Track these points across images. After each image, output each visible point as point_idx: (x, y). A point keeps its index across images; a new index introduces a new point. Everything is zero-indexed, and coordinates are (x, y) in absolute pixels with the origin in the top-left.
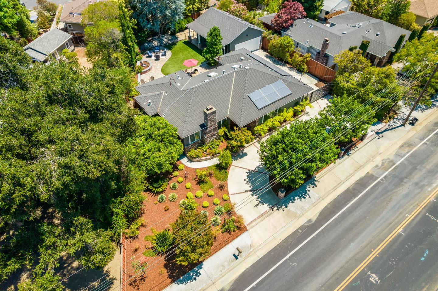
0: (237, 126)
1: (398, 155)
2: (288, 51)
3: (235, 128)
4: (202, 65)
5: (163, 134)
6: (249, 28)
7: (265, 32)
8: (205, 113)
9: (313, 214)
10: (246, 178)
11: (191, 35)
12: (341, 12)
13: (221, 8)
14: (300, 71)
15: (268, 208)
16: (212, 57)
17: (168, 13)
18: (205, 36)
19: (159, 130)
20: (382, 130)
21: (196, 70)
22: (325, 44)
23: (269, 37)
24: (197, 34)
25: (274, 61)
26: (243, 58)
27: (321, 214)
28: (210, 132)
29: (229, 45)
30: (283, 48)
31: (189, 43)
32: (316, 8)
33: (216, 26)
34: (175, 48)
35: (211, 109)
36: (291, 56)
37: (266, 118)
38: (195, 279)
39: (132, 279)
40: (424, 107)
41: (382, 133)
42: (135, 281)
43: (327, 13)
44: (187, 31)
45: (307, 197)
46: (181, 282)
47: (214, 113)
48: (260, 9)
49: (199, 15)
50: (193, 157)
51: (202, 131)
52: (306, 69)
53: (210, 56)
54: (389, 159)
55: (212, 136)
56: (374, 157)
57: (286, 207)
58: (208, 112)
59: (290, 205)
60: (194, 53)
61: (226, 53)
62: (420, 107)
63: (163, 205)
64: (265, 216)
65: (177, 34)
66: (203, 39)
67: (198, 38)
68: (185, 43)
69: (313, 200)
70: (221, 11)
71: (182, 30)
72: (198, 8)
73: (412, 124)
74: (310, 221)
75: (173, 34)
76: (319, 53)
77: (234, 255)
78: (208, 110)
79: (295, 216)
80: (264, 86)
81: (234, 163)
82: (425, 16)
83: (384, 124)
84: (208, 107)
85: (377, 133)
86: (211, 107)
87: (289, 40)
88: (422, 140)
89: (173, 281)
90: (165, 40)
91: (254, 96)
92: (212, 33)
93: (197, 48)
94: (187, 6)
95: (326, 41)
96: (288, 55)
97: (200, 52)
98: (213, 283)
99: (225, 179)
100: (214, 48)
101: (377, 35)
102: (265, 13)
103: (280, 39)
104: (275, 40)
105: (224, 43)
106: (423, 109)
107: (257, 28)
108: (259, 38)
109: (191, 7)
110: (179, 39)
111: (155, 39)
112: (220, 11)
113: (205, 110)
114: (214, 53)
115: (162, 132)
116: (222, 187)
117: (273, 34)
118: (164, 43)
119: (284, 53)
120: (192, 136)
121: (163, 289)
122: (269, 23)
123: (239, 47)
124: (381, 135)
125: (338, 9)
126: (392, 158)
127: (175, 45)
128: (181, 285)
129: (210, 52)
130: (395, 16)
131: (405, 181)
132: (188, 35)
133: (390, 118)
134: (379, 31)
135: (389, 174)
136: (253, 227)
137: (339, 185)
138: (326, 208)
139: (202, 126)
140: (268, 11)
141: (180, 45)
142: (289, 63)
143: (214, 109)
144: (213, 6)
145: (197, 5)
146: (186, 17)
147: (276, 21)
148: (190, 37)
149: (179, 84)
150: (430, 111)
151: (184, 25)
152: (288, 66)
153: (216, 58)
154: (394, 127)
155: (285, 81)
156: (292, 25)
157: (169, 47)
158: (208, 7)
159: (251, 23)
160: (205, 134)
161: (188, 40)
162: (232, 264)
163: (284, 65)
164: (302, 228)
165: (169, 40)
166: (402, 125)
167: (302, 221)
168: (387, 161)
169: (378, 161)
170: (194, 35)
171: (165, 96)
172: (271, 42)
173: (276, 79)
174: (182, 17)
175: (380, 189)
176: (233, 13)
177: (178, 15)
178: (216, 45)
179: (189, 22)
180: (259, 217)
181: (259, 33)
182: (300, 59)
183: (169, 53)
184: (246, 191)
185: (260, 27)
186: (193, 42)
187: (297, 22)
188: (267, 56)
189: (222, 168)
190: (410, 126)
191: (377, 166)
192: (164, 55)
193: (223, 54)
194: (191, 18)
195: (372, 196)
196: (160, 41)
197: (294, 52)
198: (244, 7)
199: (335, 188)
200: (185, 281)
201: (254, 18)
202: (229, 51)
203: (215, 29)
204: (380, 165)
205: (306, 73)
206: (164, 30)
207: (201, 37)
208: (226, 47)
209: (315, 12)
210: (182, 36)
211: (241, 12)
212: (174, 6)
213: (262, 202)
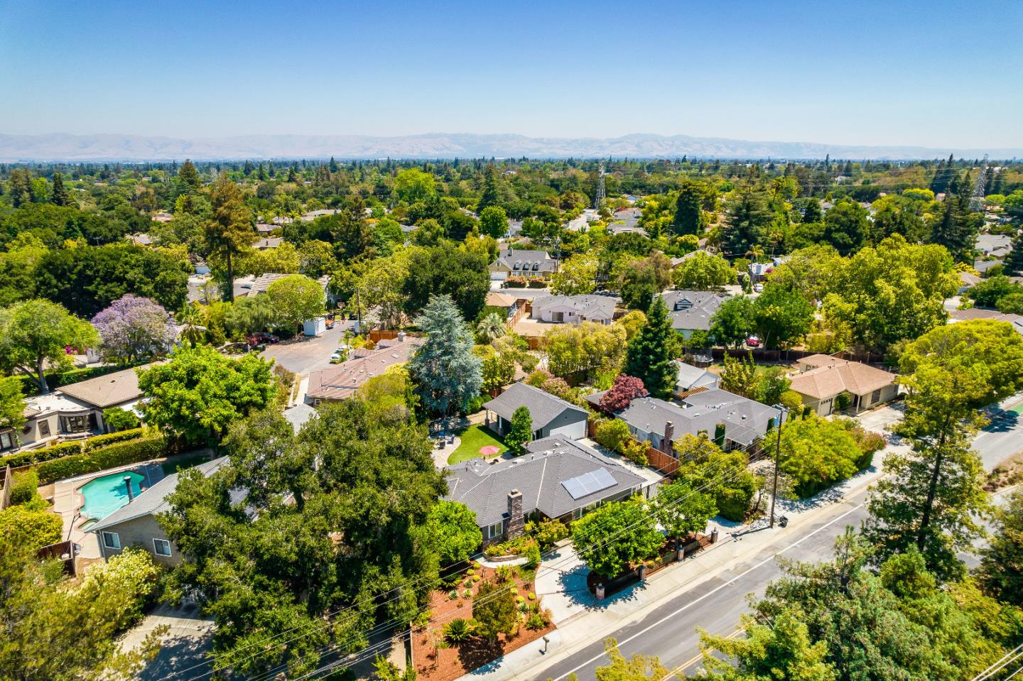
0: (547, 517)
1: (757, 559)
2: (621, 439)
3: (545, 518)
4: (505, 456)
5: (461, 518)
6: (568, 409)
7: (592, 415)
8: (509, 497)
9: (639, 616)
10: (558, 579)
11: (489, 418)
12: (703, 389)
13: (531, 383)
14: (639, 464)
15: (584, 608)
16: (518, 444)
17: (461, 388)
18: (509, 419)
19: (456, 512)
20: (742, 532)
21: (496, 460)
22: (669, 429)
23: (597, 420)
24: (498, 417)
25: (605, 453)
26: (558, 444)
27: (648, 616)
28: (515, 523)
29: (541, 429)
30: (615, 434)
31: (486, 429)
32: (665, 384)
33: (524, 405)
34: (466, 434)
35: (516, 493)
36: (626, 445)
37: (585, 512)
38: (494, 671)
39: (422, 668)
40: (803, 507)
41: (741, 535)
42: (425, 670)
43: (685, 390)
44: (484, 412)
45: (633, 599)
46: (478, 673)
47: (520, 497)
48: (590, 384)
49: (500, 392)
50: (492, 555)
51: (505, 521)
52: (646, 462)
53: (516, 443)
54: (744, 563)
55: (517, 530)
56: (725, 561)
57: (606, 608)
58: (512, 496)
59: (611, 607)
60: (493, 440)
61: (538, 438)
62: (797, 507)
63: (456, 602)
64: (579, 616)
65: (468, 417)
66: (505, 423)
67: (498, 422)
68: (479, 428)
69: (640, 602)
70: (533, 388)
71: (475, 411)
72: (499, 382)
73: (783, 525)
74: (634, 622)
75: (463, 416)
76: (663, 441)
77: (540, 651)
78: (513, 493)
79: (615, 617)
80: (582, 474)
81: (544, 564)
82: (816, 396)
83: (745, 525)
84: (513, 491)
85: (735, 536)
86: (516, 490)
87: (622, 424)
88: (791, 543)
89: (469, 672)
90: (452, 424)
91: (569, 484)
92: (518, 414)
93: (497, 434)
94: (486, 380)
95: (669, 424)
96: (621, 443)
97: (501, 439)
98: (515, 675)
99: (532, 579)
100: (521, 433)
101: (743, 418)
102: (595, 390)
103: (610, 422)
104: (605, 425)
105: (535, 427)
106: (802, 509)
107: (581, 409)
108: (584, 422)
109: (490, 381)
110: (472, 423)
111: (438, 423)
112: (530, 387)
113: (510, 495)
114: (520, 439)
115: (459, 515)
116: (527, 587)
117: (602, 417)
118: (451, 428)
119: (616, 441)
120: (493, 528)
121: (456, 678)
122: (598, 403)
123: (553, 432)
124: (738, 538)
125: (699, 386)
126: (749, 562)
127: (465, 430)
128: (477, 675)
129: (515, 438)
130: (775, 395)
131: (760, 584)
132: (485, 417)
133: (754, 519)
134: (745, 413)
135: (742, 578)
136: (564, 626)
137: (675, 589)
138: (656, 611)
139: (505, 515)
140: (599, 388)
141: (472, 431)
142: (624, 455)
143: (520, 494)
144: (520, 380)
145: (498, 378)
146: (483, 393)
147: (606, 400)
148: (487, 421)
149: (477, 471)
150: (810, 511)
151: (479, 404)
152: (624, 458)
153: (523, 445)
154: (758, 528)
155: (609, 470)
156: (628, 406)
157: (458, 432)
158: (514, 382)
159: (573, 403)
160: (508, 526)
161: (484, 424)
162: (537, 659)
163: (618, 458)
164: (623, 629)
165: (458, 424)
166: (769, 527)
167: (626, 622)
168: (741, 566)
169: (731, 565)
170: (493, 418)
171: (459, 483)
172: (599, 427)
173: (598, 467)
174: (478, 393)
175: (727, 592)
176: (547, 389)
177: (474, 392)
178: (523, 428)
179: (485, 401)
180: (572, 617)
181: (584, 416)
182: (638, 448)
183: (458, 441)
184: (558, 592)
185: (585, 408)
186: (490, 427)
187: (635, 402)
188: (595, 447)
189: (531, 567)
190: (780, 528)
191: (728, 570)
192: (451, 443)
193: (534, 439)
194: (488, 396)
195: (716, 600)
196: (445, 425)
197: (630, 440)
198: (564, 383)
199: (670, 592)
200: (483, 672)
201: (577, 396)
202: (542, 437)
203: (522, 410)
204: (732, 569)
205: (647, 467)
206: (452, 410)
207: (503, 420)
208: (537, 432)
209: (664, 388)
210: (476, 419)
211: (559, 388)
212: (469, 381)
213: (576, 603)
